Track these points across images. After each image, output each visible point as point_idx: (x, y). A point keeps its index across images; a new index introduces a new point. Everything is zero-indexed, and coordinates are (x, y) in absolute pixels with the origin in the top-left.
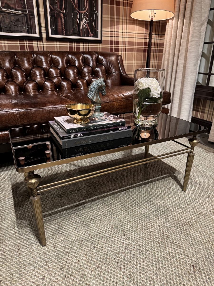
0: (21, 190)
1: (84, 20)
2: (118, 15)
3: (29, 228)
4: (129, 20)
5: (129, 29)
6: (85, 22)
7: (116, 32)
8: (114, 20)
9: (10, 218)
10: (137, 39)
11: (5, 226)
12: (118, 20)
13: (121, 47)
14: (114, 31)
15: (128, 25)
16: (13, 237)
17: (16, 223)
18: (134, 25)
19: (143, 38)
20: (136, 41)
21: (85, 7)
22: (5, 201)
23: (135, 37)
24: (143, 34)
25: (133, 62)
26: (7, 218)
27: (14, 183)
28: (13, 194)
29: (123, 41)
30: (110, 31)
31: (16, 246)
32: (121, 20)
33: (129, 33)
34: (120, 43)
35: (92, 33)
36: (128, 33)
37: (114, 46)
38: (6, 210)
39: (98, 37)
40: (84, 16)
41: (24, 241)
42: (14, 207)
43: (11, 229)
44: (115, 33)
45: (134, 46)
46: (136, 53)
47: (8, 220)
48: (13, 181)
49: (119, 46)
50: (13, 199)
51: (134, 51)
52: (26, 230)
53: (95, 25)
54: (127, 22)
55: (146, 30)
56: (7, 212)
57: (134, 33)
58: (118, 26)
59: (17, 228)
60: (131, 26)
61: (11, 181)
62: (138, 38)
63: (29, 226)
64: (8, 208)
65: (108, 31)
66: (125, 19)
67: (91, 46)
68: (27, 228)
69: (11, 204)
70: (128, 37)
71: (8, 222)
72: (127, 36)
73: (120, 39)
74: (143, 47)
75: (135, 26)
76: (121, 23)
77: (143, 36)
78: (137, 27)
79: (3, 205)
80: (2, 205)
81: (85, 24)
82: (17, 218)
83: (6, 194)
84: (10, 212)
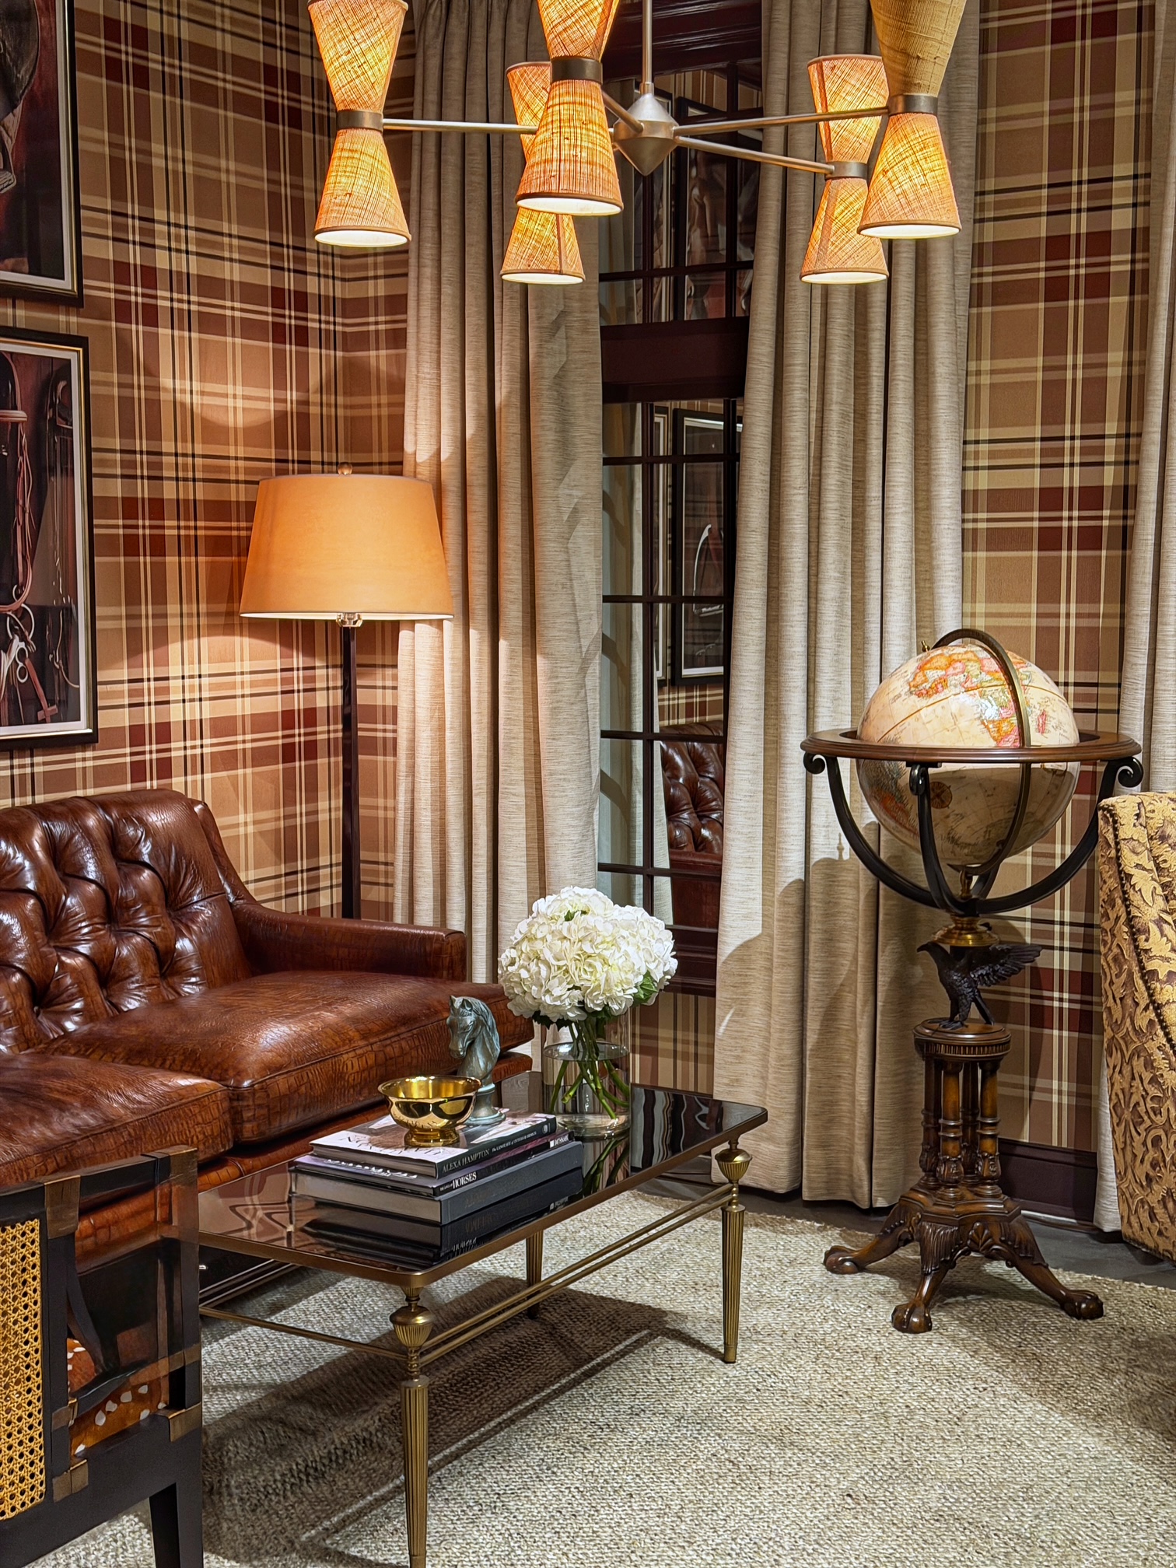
1: (17, 645)
2: (160, 598)
4: (209, 614)
5: (209, 658)
6: (21, 652)
7: (156, 679)
8: (144, 625)
10: (248, 700)
12: (160, 622)
13: (182, 753)
14: (145, 677)
15: (204, 640)
18: (233, 634)
19: (276, 693)
20: (248, 712)
21: (17, 583)
23: (239, 692)
24: (275, 671)
25: (241, 818)
29: (188, 718)
30: (130, 681)
32: (173, 622)
33: (210, 675)
34: (176, 732)
35: (51, 702)
36: (205, 676)
37: (151, 752)
39: (77, 718)
40: (13, 624)
44: (152, 683)
45: (240, 738)
46: (249, 771)
49: (173, 745)
51: (240, 763)
53: (66, 664)
54: (199, 626)
55: (284, 649)
57: (234, 674)
58: (160, 650)
60: (221, 641)
62: (252, 695)
65: (122, 682)
66: (190, 615)
67: (45, 764)
70: (211, 699)
72: (205, 695)
73: (176, 714)
74: (277, 738)
75: (237, 639)
76: (173, 633)
77: (274, 682)
78: (246, 640)
81: (21, 665)
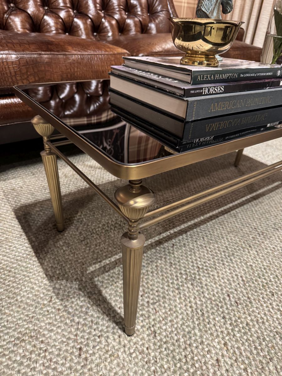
0: (37, 220)
3: (82, 297)
9: (33, 278)
11: (28, 298)
16: (56, 320)
17: (51, 288)
22: (9, 242)
26: (27, 279)
27: (16, 205)
28: (23, 228)
31: (71, 342)
38: (20, 263)
41: (85, 329)
42: (34, 254)
43: (45, 302)
47: (31, 282)
48: (13, 203)
50: (25, 237)
52: (79, 302)
56: (24, 267)
59: (58, 298)
61: (9, 203)
63: (81, 292)
64: (23, 257)
68: (79, 298)
69: (24, 248)
71: (33, 288)
79: (8, 251)
80: (7, 253)
82: (50, 278)
83: (6, 227)
84: (29, 266)
